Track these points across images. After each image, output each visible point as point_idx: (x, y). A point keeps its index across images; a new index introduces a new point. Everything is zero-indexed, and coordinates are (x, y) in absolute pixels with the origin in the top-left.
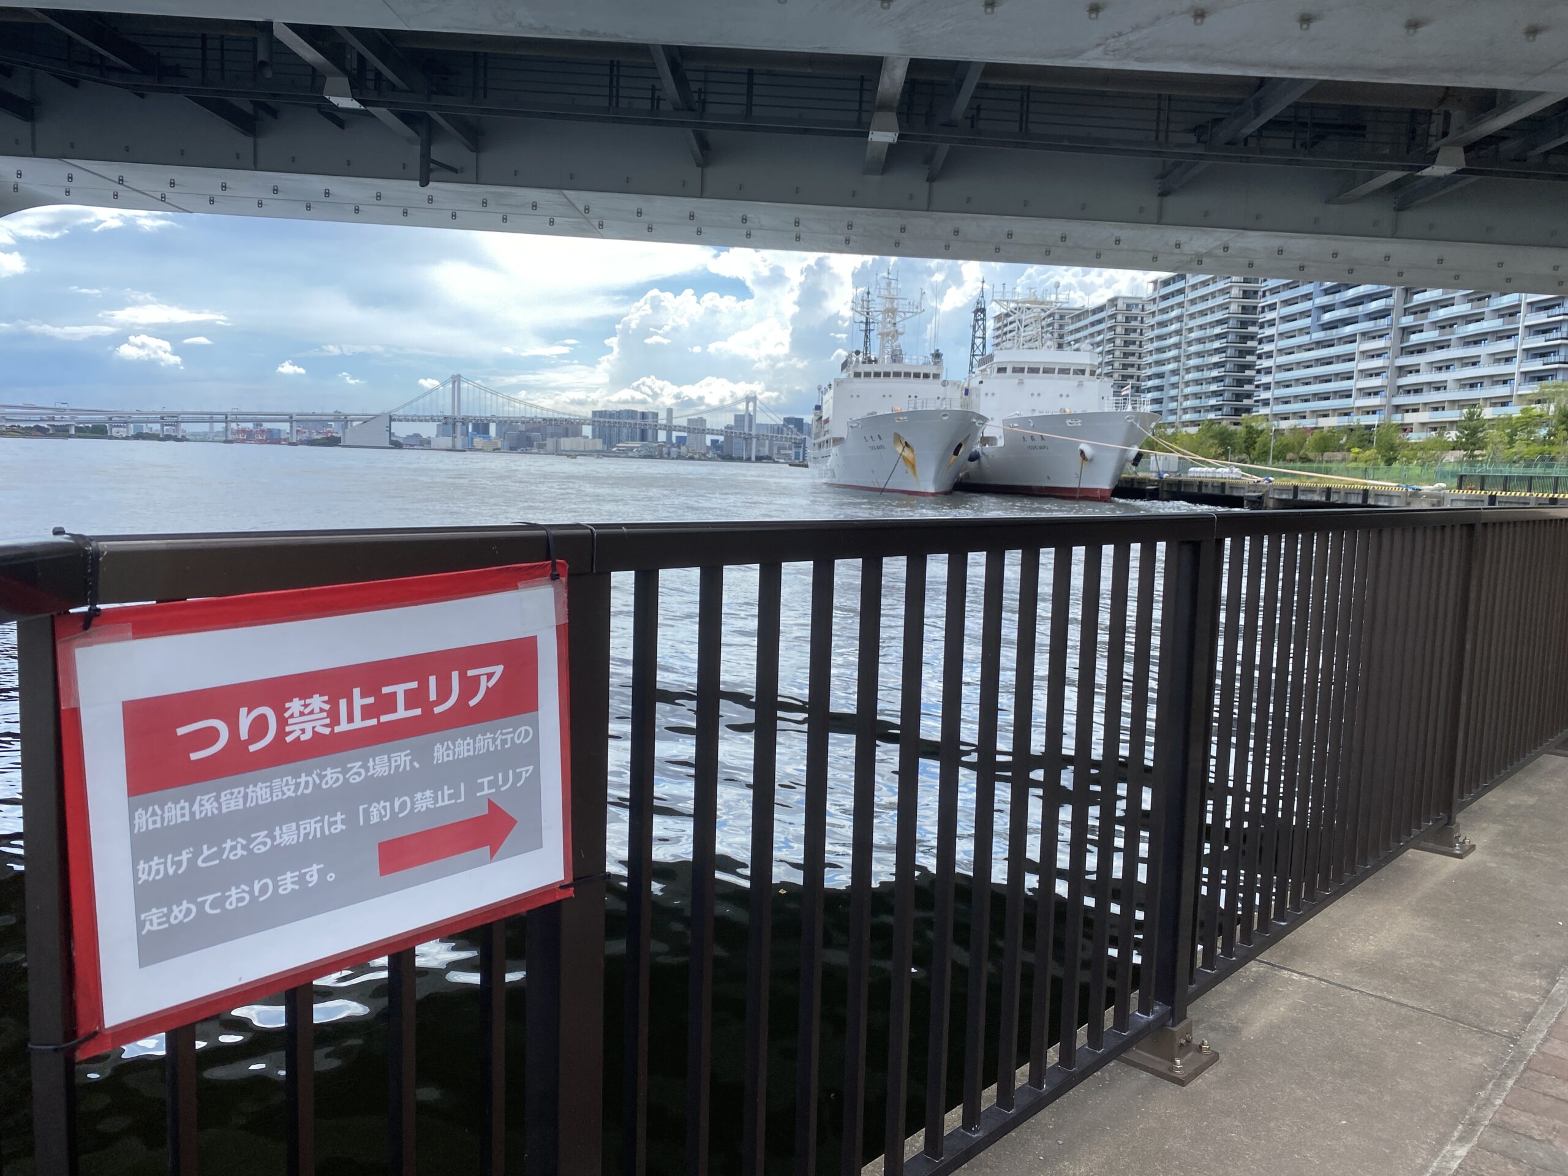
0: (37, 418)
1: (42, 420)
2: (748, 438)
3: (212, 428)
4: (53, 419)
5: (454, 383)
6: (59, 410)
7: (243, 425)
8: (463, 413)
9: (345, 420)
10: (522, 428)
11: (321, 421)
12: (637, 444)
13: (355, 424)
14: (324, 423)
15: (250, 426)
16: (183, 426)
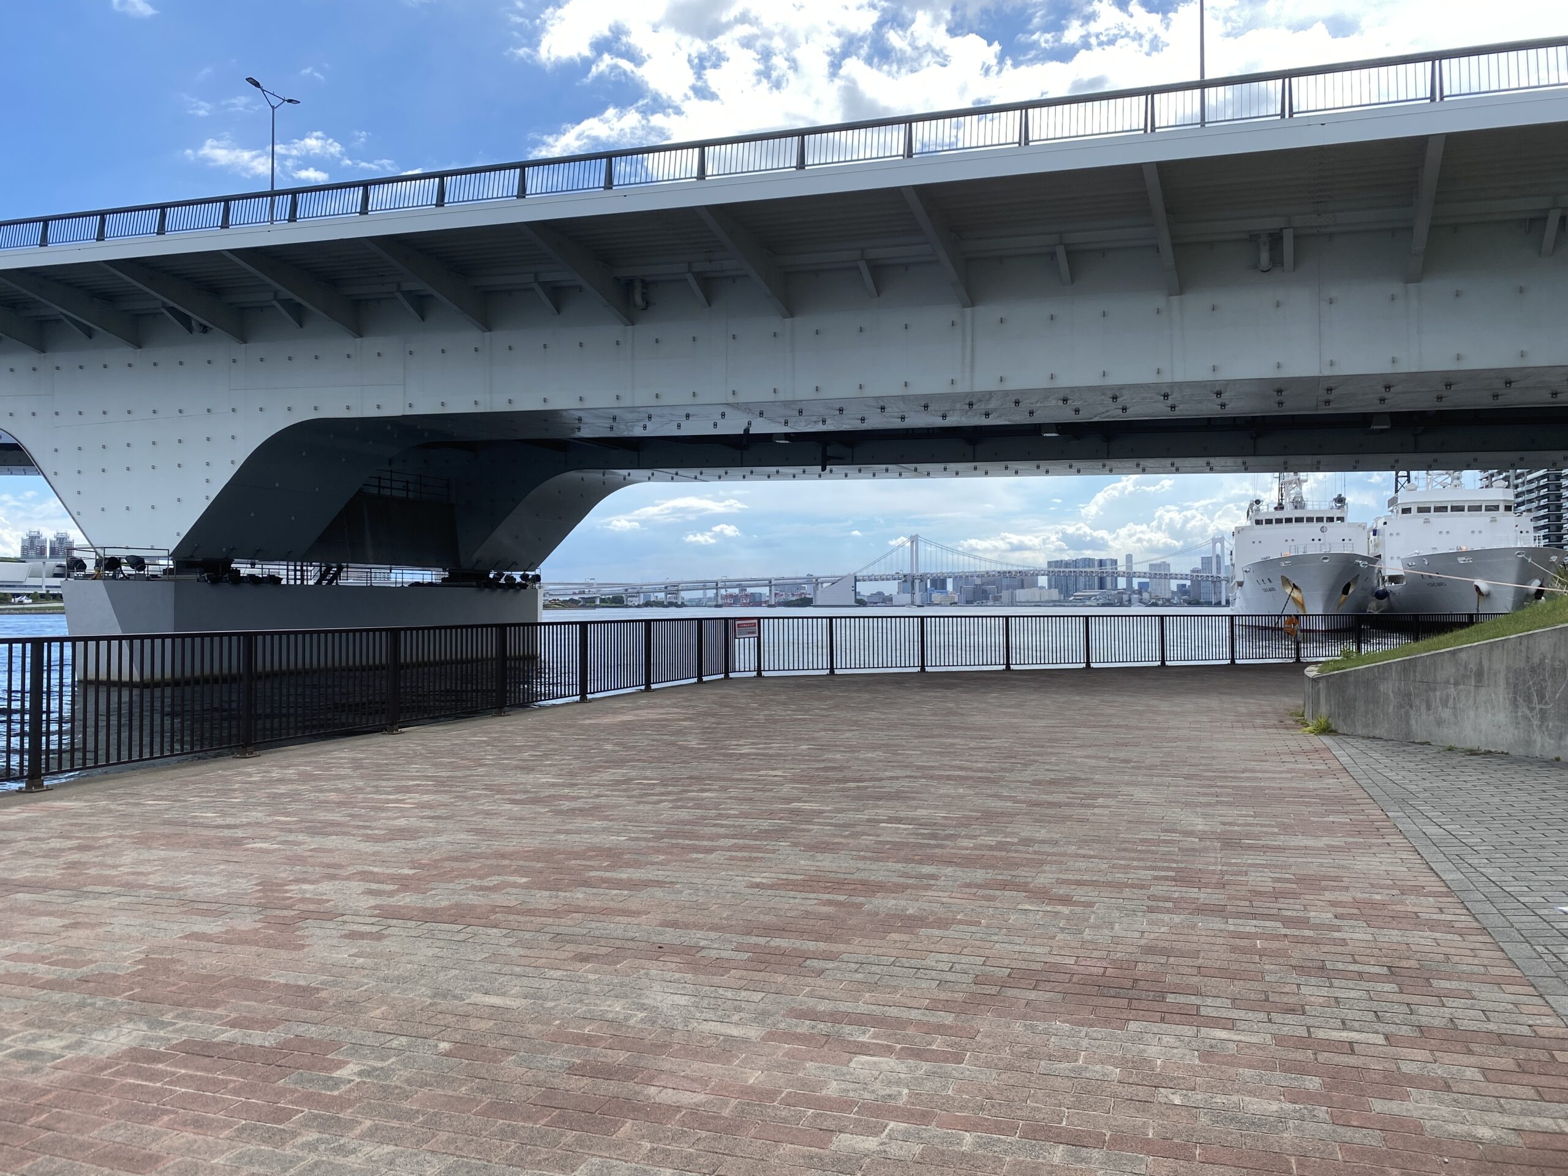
0: (571, 592)
1: (575, 594)
2: (1216, 581)
3: (705, 594)
4: (584, 592)
5: (912, 542)
6: (590, 585)
7: (730, 591)
8: (921, 571)
9: (816, 582)
10: (978, 581)
11: (796, 584)
12: (1096, 592)
13: (825, 585)
14: (798, 586)
15: (736, 591)
16: (683, 594)
